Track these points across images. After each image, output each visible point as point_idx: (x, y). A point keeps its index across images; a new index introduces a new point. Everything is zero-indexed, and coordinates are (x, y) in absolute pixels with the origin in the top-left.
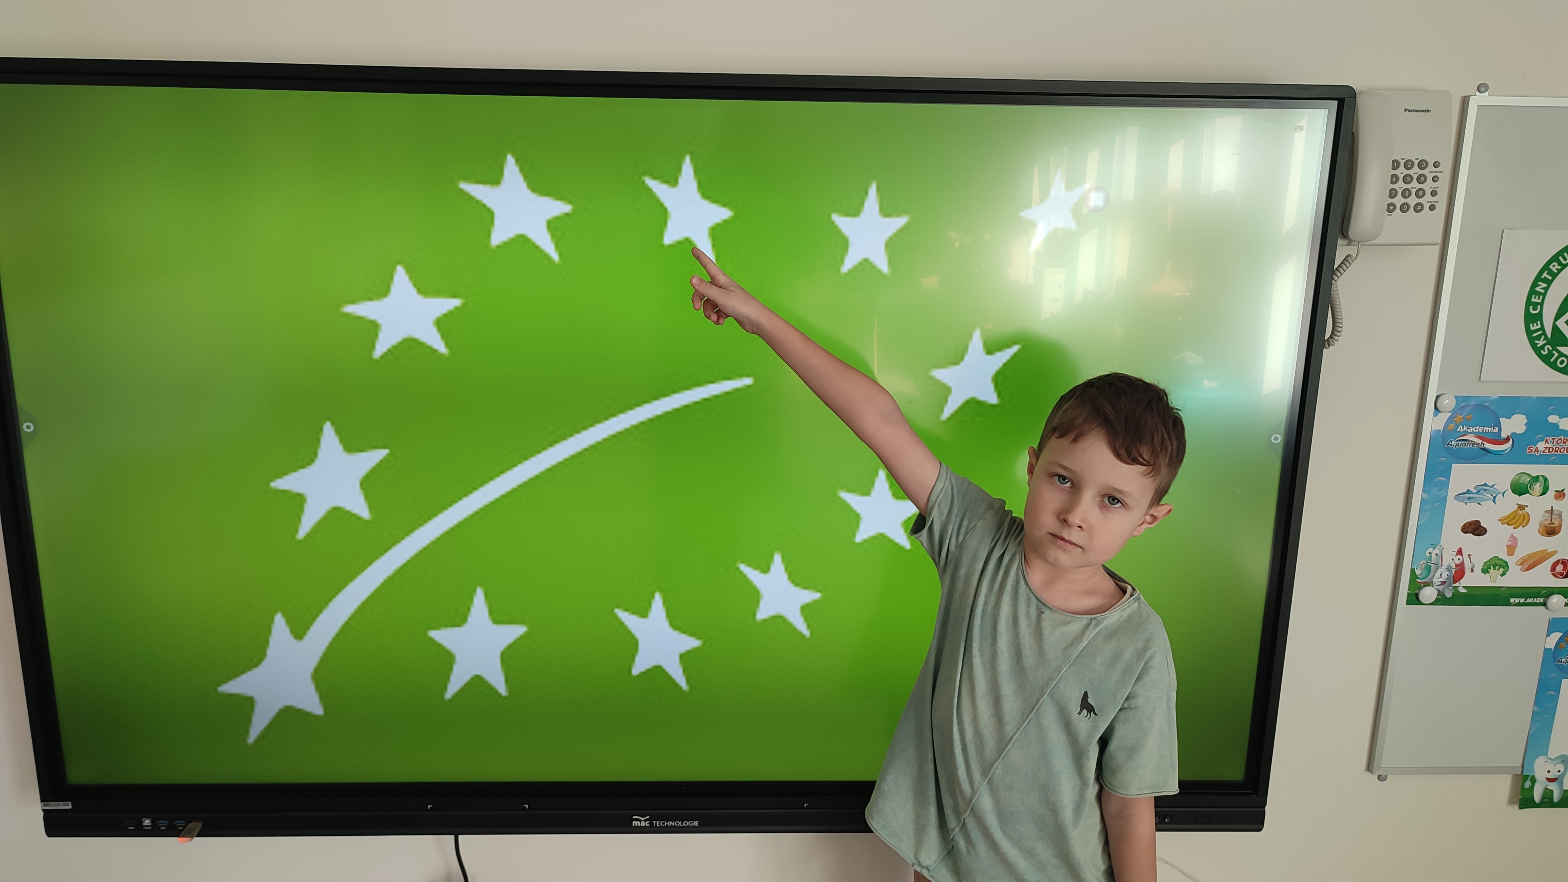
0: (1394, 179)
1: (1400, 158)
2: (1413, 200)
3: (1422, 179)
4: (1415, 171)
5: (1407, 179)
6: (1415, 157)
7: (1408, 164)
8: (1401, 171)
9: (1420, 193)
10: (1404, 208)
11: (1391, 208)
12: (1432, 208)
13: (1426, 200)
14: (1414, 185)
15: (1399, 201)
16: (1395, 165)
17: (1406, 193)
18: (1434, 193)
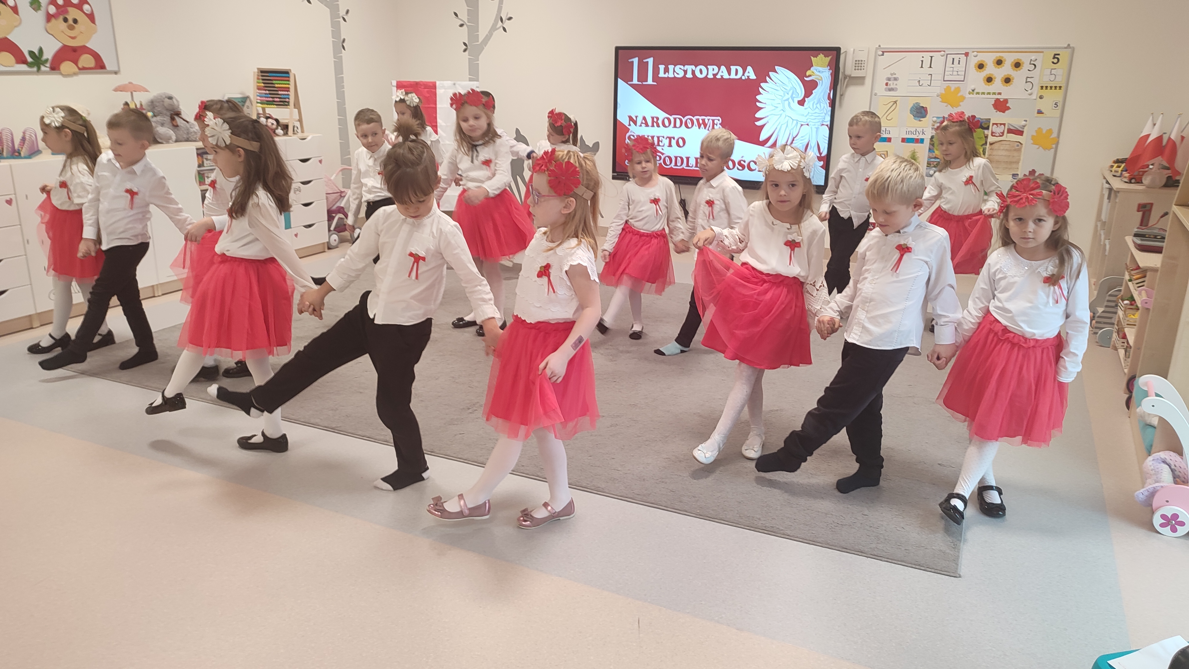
0: (856, 64)
1: (857, 59)
2: (860, 68)
3: (861, 64)
4: (860, 62)
5: (858, 64)
6: (860, 59)
7: (859, 61)
9: (862, 66)
10: (858, 69)
11: (855, 69)
12: (865, 69)
13: (863, 68)
14: (860, 65)
15: (857, 68)
17: (858, 66)
18: (865, 66)
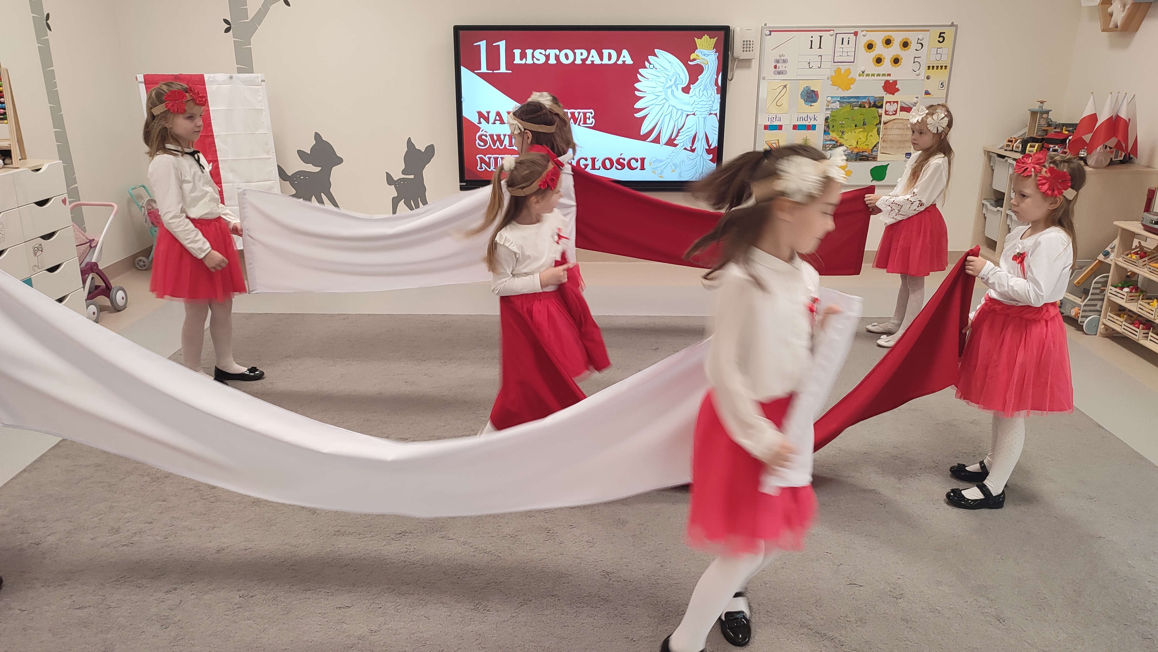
0: (744, 45)
1: (745, 40)
3: (750, 44)
4: (748, 43)
5: (747, 45)
6: (748, 40)
8: (745, 43)
9: (750, 48)
10: (746, 51)
11: (743, 51)
12: (752, 51)
13: (751, 49)
15: (745, 49)
16: (744, 41)
17: (747, 48)
18: (753, 48)
